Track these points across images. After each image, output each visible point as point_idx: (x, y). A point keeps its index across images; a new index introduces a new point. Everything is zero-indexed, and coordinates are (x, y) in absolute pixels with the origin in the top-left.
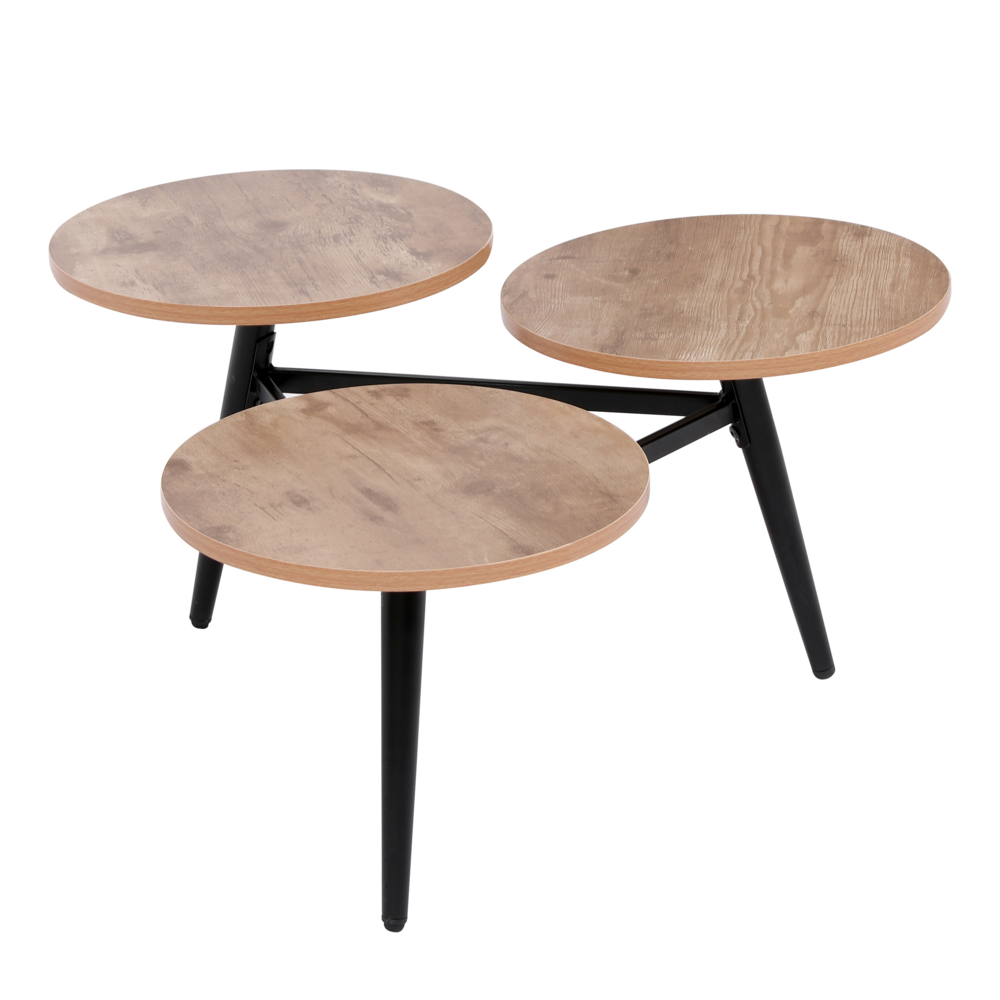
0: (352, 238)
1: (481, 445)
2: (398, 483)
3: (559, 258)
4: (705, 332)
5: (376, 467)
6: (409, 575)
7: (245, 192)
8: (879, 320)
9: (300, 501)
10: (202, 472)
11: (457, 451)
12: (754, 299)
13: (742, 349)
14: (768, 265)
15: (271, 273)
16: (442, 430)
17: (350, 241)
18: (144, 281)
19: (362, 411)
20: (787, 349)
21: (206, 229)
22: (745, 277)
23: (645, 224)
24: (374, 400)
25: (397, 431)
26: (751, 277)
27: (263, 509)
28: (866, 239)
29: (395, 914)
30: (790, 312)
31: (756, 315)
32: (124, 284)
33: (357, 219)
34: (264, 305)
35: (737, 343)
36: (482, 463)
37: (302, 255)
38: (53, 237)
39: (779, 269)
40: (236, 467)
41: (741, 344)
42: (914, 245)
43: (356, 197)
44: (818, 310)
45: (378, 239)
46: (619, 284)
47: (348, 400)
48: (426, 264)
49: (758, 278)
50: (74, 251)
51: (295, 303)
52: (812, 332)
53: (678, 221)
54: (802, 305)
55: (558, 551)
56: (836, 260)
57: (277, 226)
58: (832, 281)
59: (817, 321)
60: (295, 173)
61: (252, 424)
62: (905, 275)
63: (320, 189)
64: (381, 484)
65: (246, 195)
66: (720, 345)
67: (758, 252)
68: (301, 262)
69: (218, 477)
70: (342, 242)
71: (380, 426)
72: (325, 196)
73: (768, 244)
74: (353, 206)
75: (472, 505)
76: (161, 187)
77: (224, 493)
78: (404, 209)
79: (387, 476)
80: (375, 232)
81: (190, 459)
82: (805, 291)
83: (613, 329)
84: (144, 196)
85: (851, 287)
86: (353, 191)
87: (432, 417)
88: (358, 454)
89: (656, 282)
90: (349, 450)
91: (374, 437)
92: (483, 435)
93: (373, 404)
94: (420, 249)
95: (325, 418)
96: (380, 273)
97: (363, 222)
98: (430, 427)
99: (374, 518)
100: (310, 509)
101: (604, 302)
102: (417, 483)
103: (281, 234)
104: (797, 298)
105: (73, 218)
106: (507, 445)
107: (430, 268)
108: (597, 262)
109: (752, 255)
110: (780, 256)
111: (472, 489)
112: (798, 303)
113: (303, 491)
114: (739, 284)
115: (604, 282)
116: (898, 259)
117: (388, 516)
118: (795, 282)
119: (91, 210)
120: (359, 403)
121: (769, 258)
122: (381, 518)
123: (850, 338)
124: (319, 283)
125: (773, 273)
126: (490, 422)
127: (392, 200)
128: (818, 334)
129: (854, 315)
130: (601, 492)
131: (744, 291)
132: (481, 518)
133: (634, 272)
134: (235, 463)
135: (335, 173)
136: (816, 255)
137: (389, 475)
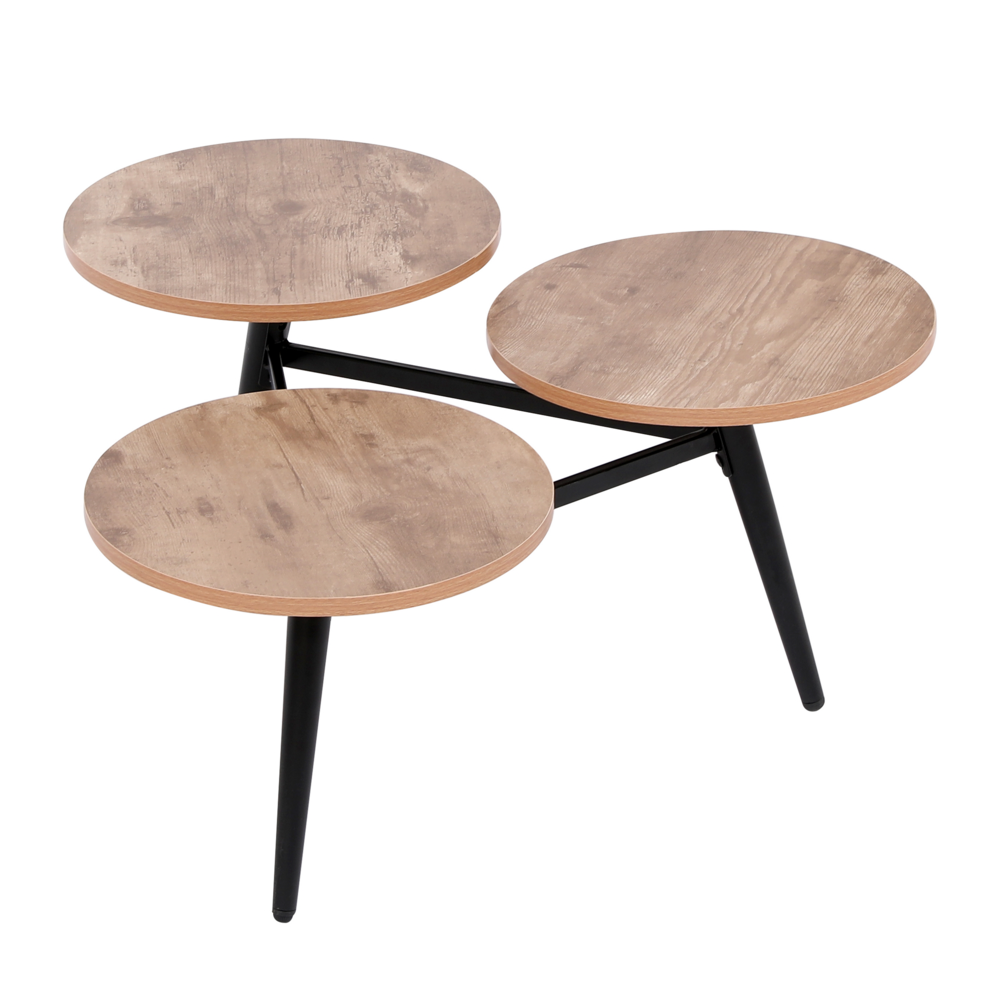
0: (356, 232)
1: (406, 466)
2: (306, 500)
3: (571, 266)
4: (659, 371)
5: (294, 480)
6: (270, 600)
7: (284, 163)
8: (832, 376)
9: (205, 509)
10: (131, 467)
11: (381, 471)
12: (729, 337)
13: (682, 395)
14: (765, 298)
15: (259, 265)
16: (377, 446)
17: (353, 234)
18: (135, 262)
19: (312, 417)
20: (724, 400)
21: (225, 205)
22: (734, 311)
23: (676, 234)
24: (330, 405)
25: (335, 442)
26: (740, 311)
27: (168, 513)
28: (879, 277)
29: (284, 905)
30: (754, 357)
31: (718, 357)
32: (115, 263)
33: (374, 207)
34: (232, 303)
35: (683, 387)
36: (396, 487)
37: (297, 247)
38: (77, 200)
39: (774, 304)
40: (165, 466)
41: (685, 389)
42: (921, 290)
43: (386, 181)
44: (780, 358)
45: (380, 236)
46: (610, 304)
47: (305, 402)
48: (409, 271)
49: (746, 313)
50: (88, 217)
51: (262, 303)
52: (759, 383)
53: (709, 234)
54: (769, 350)
55: (417, 591)
56: (833, 301)
57: (293, 208)
58: (816, 324)
59: (773, 369)
60: (342, 145)
61: (202, 419)
62: (890, 325)
63: (357, 167)
64: (290, 499)
65: (283, 167)
66: (665, 388)
67: (766, 281)
68: (293, 255)
69: (144, 474)
70: (344, 235)
71: (321, 435)
72: (357, 177)
73: (780, 273)
74: (377, 192)
75: (363, 531)
76: (207, 149)
77: (140, 493)
78: (424, 201)
79: (299, 490)
80: (382, 226)
81: (127, 451)
82: (781, 334)
83: (575, 356)
84: (185, 158)
85: (828, 334)
86: (388, 174)
87: (375, 430)
88: (284, 462)
89: (646, 306)
90: (279, 458)
91: (308, 447)
92: (411, 456)
93: (325, 409)
94: (413, 253)
95: (273, 419)
96: (360, 276)
97: (377, 212)
98: (367, 440)
99: (265, 536)
100: (211, 519)
101: (584, 323)
102: (324, 502)
103: (291, 219)
104: (769, 341)
105: (105, 178)
106: (429, 469)
107: (410, 276)
108: (604, 275)
109: (757, 284)
110: (783, 290)
111: (372, 514)
112: (767, 347)
113: (214, 498)
114: (725, 317)
115: (597, 299)
116: (895, 305)
117: (279, 535)
118: (779, 321)
119: (127, 170)
120: (313, 406)
121: (772, 290)
122: (271, 537)
123: (792, 394)
124: (296, 282)
125: (765, 308)
126: (427, 442)
127: (418, 189)
128: (763, 387)
129: (812, 367)
130: (490, 532)
131: (723, 327)
132: (364, 546)
133: (633, 291)
134: (166, 461)
135: (382, 149)
136: (818, 292)
137: (302, 489)
